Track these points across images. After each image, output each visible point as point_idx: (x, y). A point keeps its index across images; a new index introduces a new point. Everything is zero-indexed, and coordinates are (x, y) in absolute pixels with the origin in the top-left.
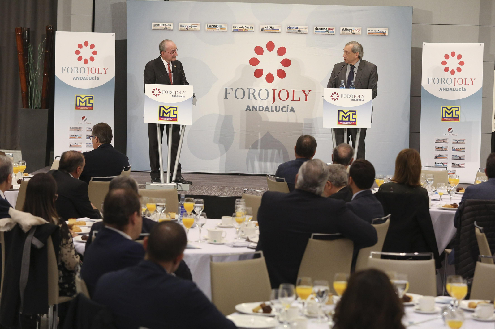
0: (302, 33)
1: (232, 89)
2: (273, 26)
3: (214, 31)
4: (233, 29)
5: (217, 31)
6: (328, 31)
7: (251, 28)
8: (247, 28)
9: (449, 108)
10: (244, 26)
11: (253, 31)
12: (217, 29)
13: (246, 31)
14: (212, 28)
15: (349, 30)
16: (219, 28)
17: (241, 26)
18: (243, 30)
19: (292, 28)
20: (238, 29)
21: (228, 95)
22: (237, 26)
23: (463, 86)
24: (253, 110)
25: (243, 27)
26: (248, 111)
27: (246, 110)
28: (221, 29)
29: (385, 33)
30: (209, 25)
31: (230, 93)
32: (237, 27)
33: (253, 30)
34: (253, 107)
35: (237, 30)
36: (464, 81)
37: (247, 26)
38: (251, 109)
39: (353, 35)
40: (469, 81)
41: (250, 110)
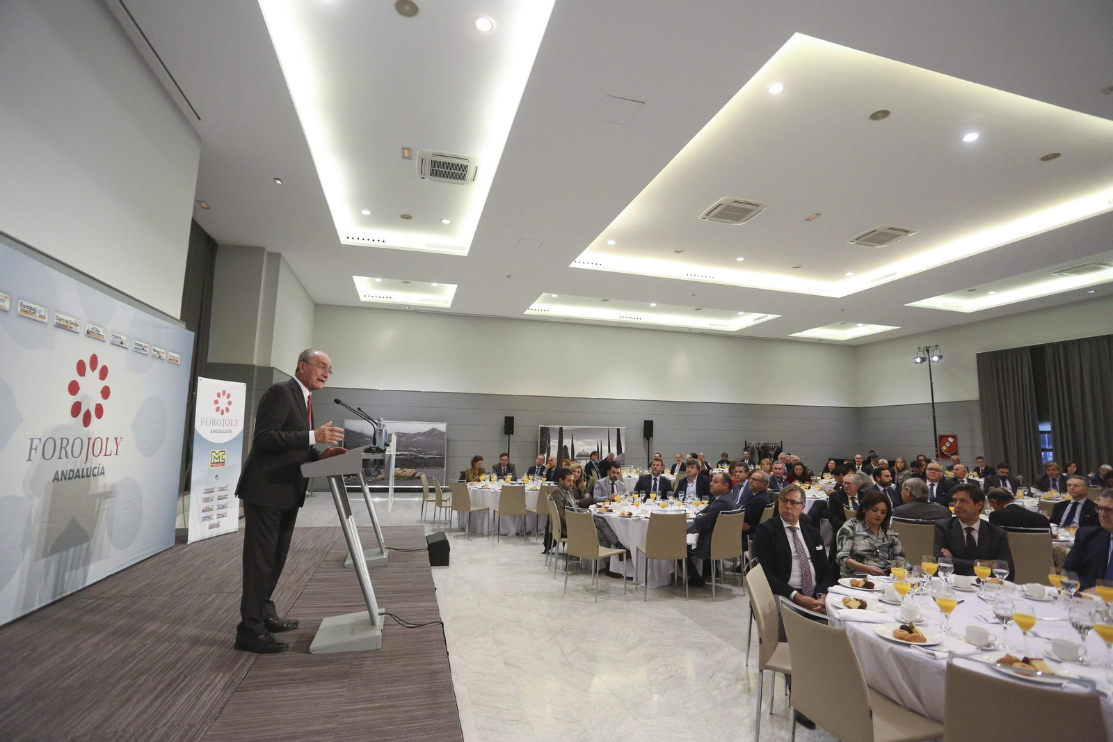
0: (123, 347)
1: (40, 439)
2: (99, 329)
3: (29, 318)
4: (55, 321)
5: (34, 320)
6: (143, 349)
7: (77, 325)
8: (72, 323)
9: (217, 452)
10: (69, 319)
11: (78, 331)
12: (34, 317)
13: (70, 330)
14: (27, 314)
15: (158, 352)
16: (37, 314)
17: (66, 318)
18: (66, 326)
19: (116, 337)
20: (61, 322)
21: (33, 451)
22: (61, 316)
23: (230, 428)
24: (61, 480)
25: (67, 322)
26: (56, 481)
27: (53, 481)
28: (41, 316)
29: (177, 361)
30: (25, 303)
31: (36, 449)
32: (60, 320)
33: (78, 329)
34: (63, 472)
35: (59, 326)
36: (231, 423)
37: (73, 320)
38: (60, 478)
39: (159, 359)
40: (234, 422)
41: (58, 480)
